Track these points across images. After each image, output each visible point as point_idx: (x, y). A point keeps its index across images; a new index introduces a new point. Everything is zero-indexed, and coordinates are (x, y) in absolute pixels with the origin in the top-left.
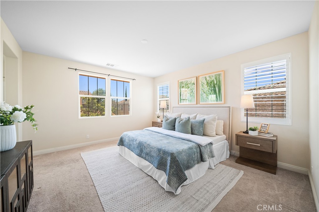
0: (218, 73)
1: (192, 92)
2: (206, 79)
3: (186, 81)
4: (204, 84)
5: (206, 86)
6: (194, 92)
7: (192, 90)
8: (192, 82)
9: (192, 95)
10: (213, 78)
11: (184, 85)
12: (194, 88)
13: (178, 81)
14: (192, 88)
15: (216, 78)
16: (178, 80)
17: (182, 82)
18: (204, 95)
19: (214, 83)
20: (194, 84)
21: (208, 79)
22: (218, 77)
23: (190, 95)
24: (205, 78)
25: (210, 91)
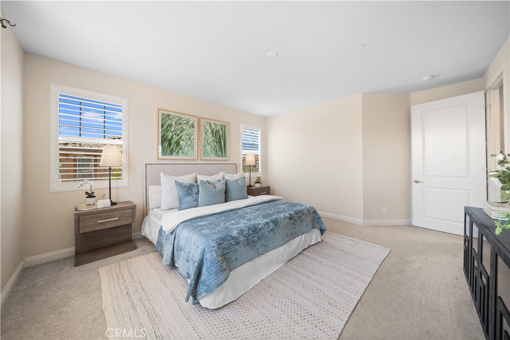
0: (224, 124)
1: (190, 139)
2: (210, 126)
3: (178, 116)
4: (208, 131)
5: (211, 136)
6: (193, 139)
7: (190, 136)
8: (190, 123)
9: (189, 143)
10: (219, 128)
11: (173, 124)
12: (193, 133)
13: (159, 110)
14: (189, 133)
15: (222, 129)
16: (160, 108)
17: (169, 115)
18: (207, 147)
19: (219, 134)
20: (193, 127)
21: (213, 126)
22: (223, 127)
23: (186, 144)
24: (210, 123)
25: (215, 143)
